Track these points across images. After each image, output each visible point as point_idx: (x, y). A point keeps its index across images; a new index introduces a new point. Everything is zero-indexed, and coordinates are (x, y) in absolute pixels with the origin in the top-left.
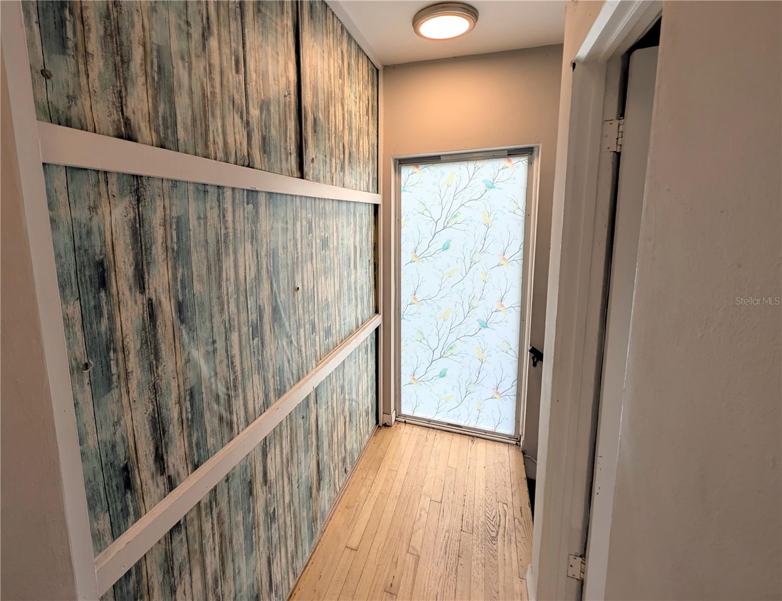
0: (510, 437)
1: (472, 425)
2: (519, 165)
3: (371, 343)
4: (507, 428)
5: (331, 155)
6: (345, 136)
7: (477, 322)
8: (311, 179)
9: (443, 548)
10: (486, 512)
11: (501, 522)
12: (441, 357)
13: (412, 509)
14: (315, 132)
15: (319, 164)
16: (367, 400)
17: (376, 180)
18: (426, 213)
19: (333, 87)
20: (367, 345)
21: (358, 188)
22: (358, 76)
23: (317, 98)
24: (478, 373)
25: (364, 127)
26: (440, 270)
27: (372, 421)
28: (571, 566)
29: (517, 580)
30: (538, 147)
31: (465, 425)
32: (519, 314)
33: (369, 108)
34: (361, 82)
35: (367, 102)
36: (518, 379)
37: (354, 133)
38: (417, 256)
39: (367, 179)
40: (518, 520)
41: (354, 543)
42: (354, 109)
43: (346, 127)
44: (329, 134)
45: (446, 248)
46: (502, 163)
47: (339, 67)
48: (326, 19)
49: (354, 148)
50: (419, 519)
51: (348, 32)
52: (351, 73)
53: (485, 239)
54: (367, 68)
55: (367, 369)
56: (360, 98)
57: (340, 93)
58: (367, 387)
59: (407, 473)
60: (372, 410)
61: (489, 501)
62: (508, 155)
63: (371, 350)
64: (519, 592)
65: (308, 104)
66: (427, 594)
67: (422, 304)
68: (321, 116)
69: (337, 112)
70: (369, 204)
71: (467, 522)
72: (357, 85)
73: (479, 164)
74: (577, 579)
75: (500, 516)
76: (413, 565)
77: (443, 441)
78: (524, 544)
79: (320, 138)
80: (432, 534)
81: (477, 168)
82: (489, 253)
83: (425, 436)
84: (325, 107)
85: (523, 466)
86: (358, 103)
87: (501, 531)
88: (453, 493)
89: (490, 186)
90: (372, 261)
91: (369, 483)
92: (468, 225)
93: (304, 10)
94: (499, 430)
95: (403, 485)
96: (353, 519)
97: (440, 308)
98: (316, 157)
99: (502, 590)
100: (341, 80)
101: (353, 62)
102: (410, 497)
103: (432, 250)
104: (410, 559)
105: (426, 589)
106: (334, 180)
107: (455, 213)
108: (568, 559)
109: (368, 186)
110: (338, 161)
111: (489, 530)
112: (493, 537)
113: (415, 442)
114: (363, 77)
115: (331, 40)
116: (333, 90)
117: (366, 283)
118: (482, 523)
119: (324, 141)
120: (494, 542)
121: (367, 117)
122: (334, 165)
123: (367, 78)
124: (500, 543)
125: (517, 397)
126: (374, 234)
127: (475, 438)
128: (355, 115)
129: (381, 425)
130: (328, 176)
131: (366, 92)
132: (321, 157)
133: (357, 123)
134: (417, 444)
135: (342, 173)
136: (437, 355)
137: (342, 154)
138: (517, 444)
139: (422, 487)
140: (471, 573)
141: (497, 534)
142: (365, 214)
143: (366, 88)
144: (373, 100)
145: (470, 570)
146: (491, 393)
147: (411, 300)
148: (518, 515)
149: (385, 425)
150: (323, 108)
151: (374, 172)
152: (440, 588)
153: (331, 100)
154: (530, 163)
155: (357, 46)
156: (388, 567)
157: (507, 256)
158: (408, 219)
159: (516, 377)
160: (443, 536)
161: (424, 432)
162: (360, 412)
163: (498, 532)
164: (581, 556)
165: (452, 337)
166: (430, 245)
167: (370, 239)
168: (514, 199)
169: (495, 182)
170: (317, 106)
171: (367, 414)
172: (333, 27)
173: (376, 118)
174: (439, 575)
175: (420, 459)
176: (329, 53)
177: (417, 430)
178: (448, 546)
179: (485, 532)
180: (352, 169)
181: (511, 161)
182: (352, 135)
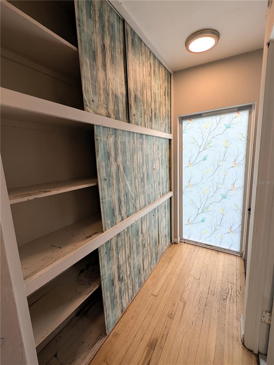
0: (237, 253)
1: (218, 245)
2: (244, 115)
3: (167, 204)
4: (236, 248)
5: (145, 113)
6: (152, 105)
7: (221, 196)
8: (133, 123)
9: (198, 300)
10: (222, 286)
11: (229, 292)
12: (202, 212)
13: (184, 281)
14: (135, 101)
15: (138, 117)
16: (165, 230)
17: (170, 127)
18: (195, 143)
19: (145, 80)
20: (165, 205)
21: (160, 130)
22: (159, 76)
23: (137, 85)
24: (221, 221)
25: (163, 101)
26: (202, 170)
27: (168, 240)
28: (264, 316)
29: (235, 320)
30: (255, 104)
31: (214, 245)
32: (243, 192)
33: (165, 93)
34: (161, 80)
35: (164, 89)
36: (242, 224)
37: (157, 104)
38: (190, 164)
39: (165, 126)
40: (239, 292)
41: (155, 293)
42: (157, 92)
43: (153, 100)
44: (143, 103)
45: (205, 159)
46: (235, 114)
47: (148, 71)
48: (141, 47)
49: (157, 111)
50: (187, 286)
51: (153, 54)
52: (155, 74)
53: (225, 154)
54: (164, 73)
55: (165, 216)
56: (160, 87)
57: (149, 84)
58: (166, 225)
59: (183, 265)
60: (168, 235)
61: (224, 282)
62: (238, 110)
63: (168, 208)
64: (236, 326)
65: (132, 88)
66: (188, 320)
67: (193, 187)
68: (138, 94)
69: (148, 93)
70: (166, 139)
71: (212, 290)
72: (159, 80)
73: (222, 116)
74: (267, 324)
75: (229, 289)
76: (182, 307)
77: (202, 252)
78: (241, 304)
79: (138, 105)
80: (193, 293)
81: (221, 118)
82: (227, 161)
83: (194, 249)
84: (141, 90)
85: (244, 267)
86: (159, 89)
87: (229, 296)
88: (205, 276)
89: (228, 127)
90: (168, 166)
91: (165, 268)
92: (216, 147)
93: (129, 42)
94: (231, 249)
95: (181, 270)
96: (156, 283)
97: (202, 189)
98: (136, 114)
99: (227, 324)
100: (150, 78)
101: (156, 69)
102: (184, 275)
103: (198, 160)
104: (181, 304)
105: (188, 318)
106: (147, 125)
107: (210, 142)
108: (262, 313)
109: (165, 130)
110: (148, 117)
111: (223, 295)
112: (224, 298)
113: (188, 252)
114: (162, 77)
115: (144, 58)
116: (145, 82)
117: (165, 176)
118: (219, 291)
119: (140, 106)
120: (225, 301)
121: (165, 97)
122: (146, 118)
123: (164, 78)
124: (228, 302)
125: (241, 233)
126: (169, 153)
127: (219, 252)
128: (158, 95)
129: (173, 243)
130: (143, 123)
131: (164, 84)
132: (139, 114)
133: (159, 100)
134: (189, 253)
135: (151, 123)
136: (200, 211)
137: (151, 113)
138: (241, 256)
139: (190, 272)
140: (211, 314)
141: (227, 297)
142: (164, 144)
143: (164, 82)
144: (168, 88)
145: (211, 313)
146: (228, 231)
147: (187, 185)
148: (239, 289)
149: (175, 243)
150: (140, 90)
151: (169, 124)
152: (195, 318)
153: (144, 87)
154: (250, 113)
155: (158, 61)
156: (171, 306)
157: (237, 162)
158: (186, 146)
159: (241, 223)
160: (198, 295)
161: (193, 247)
162: (162, 236)
163: (227, 296)
164: (269, 312)
165: (208, 203)
166: (197, 158)
167: (167, 156)
168: (241, 132)
169: (231, 125)
170: (136, 89)
171: (166, 237)
172: (145, 52)
173: (170, 98)
174: (195, 312)
175: (190, 259)
176: (143, 64)
177: (190, 246)
178: (201, 300)
179: (220, 295)
180: (156, 121)
181: (239, 113)
182: (156, 105)
